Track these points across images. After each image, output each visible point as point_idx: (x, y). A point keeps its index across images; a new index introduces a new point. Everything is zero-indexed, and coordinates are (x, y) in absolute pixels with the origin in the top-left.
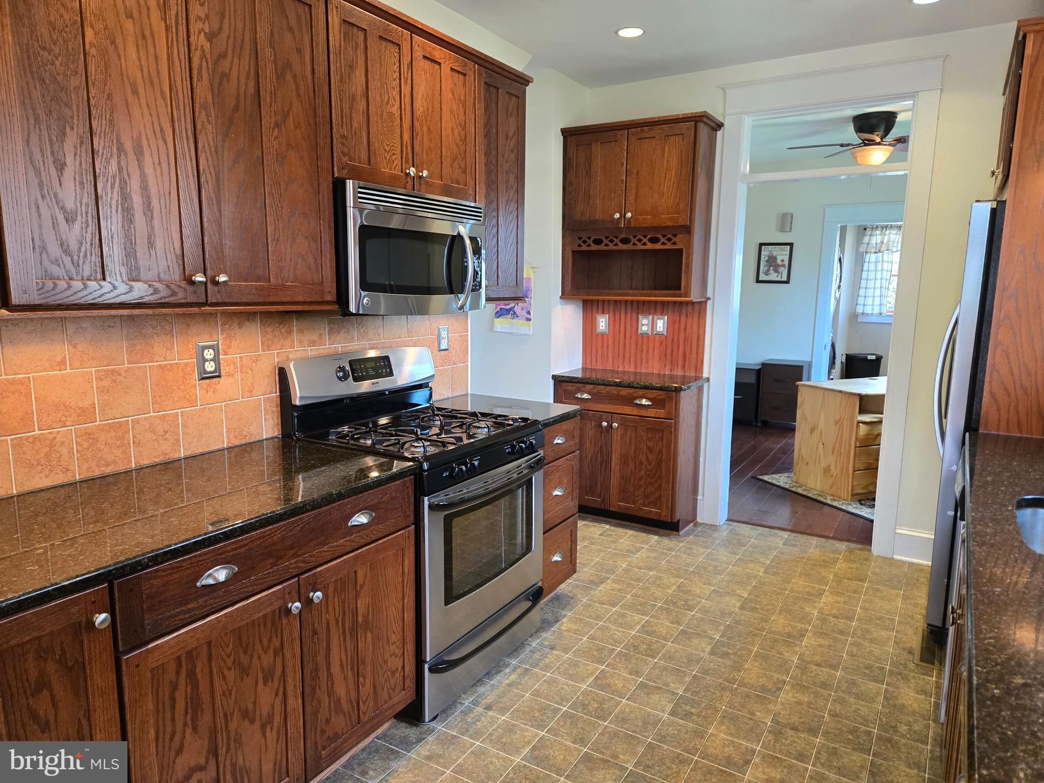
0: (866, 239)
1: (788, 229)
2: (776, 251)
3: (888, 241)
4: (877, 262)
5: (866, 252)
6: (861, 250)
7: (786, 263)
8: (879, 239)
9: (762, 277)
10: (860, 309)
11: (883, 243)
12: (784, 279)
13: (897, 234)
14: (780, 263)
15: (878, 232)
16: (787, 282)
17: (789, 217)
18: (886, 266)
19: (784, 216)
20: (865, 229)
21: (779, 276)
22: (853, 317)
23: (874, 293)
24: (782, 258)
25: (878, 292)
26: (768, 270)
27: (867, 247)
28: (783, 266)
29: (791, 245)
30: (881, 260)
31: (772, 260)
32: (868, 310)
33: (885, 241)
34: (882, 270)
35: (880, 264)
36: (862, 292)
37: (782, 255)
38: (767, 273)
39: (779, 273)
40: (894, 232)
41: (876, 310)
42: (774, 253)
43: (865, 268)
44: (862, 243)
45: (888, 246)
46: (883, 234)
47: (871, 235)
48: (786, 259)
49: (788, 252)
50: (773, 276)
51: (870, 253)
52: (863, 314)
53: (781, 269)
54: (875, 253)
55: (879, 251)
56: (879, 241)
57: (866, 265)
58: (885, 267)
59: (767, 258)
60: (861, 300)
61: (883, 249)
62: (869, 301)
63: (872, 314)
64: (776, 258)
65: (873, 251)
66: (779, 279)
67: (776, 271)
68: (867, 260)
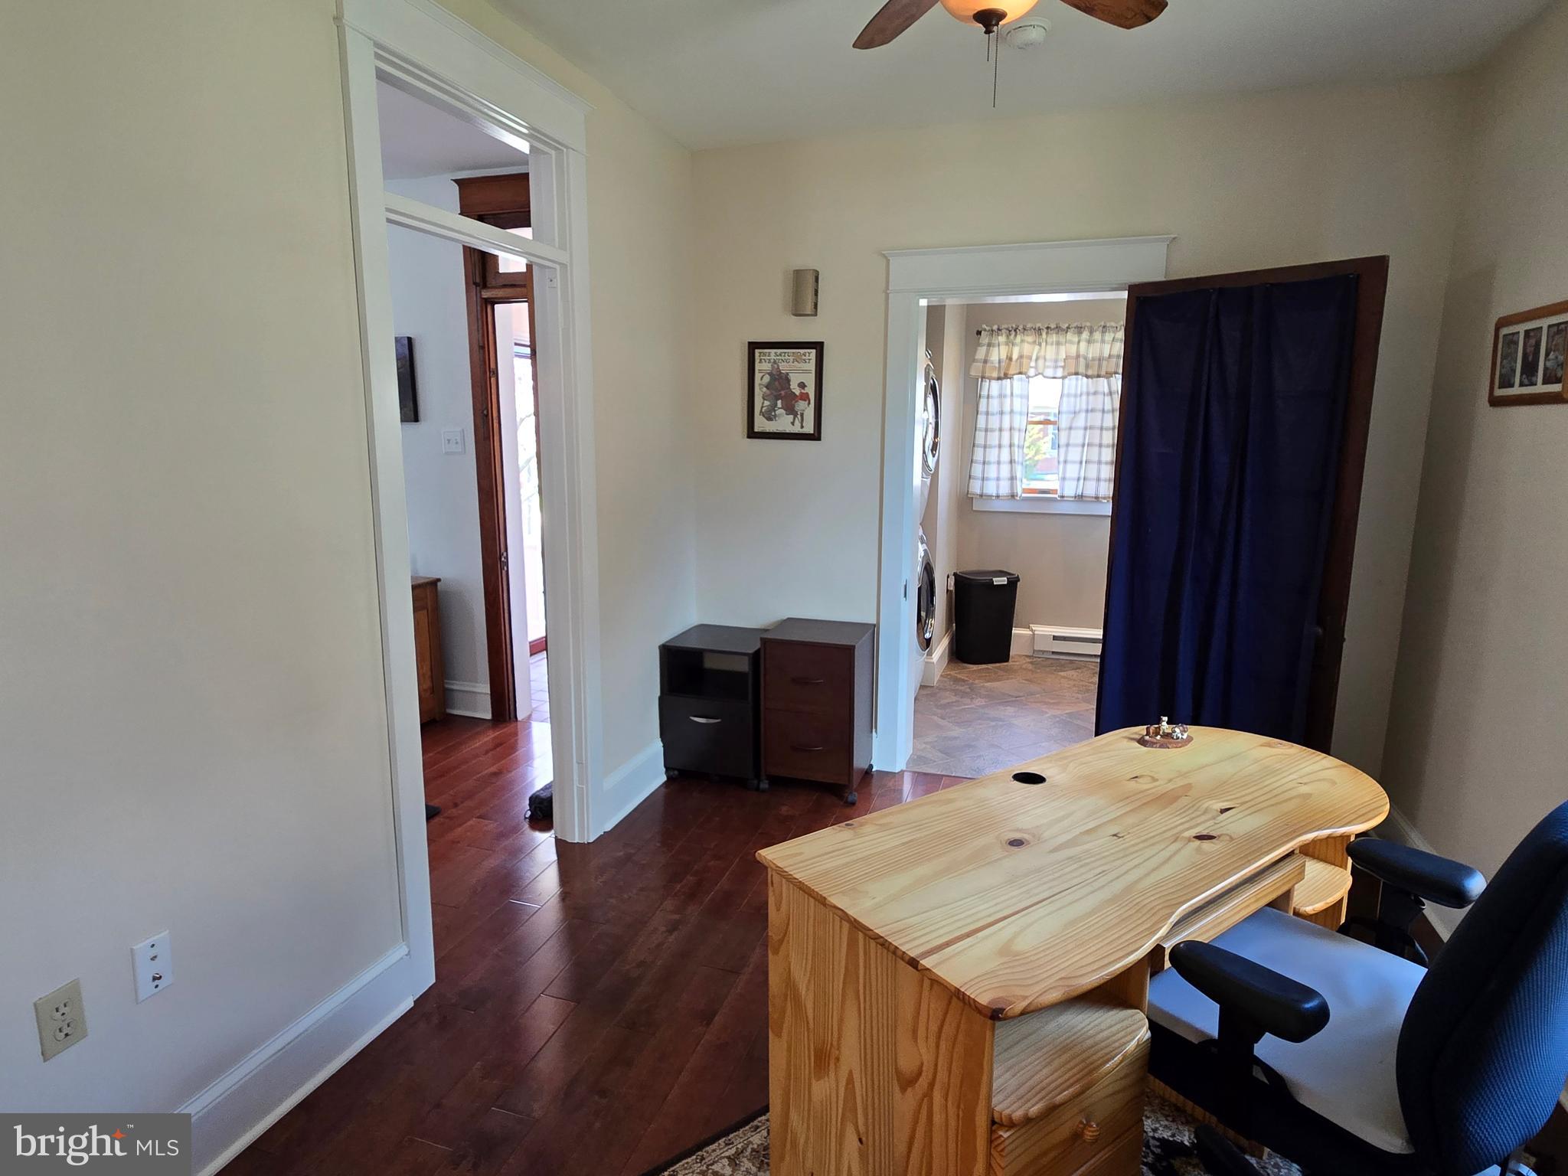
0: (981, 353)
1: (809, 309)
2: (787, 361)
3: (1021, 357)
4: (1001, 396)
5: (983, 378)
6: (973, 373)
7: (811, 390)
8: (1004, 351)
9: (761, 424)
10: (976, 487)
11: (1010, 359)
12: (809, 428)
13: (1034, 342)
14: (797, 391)
15: (1002, 339)
16: (816, 436)
17: (811, 279)
18: (1017, 403)
19: (798, 275)
20: (979, 333)
21: (797, 423)
22: (966, 503)
23: (999, 456)
24: (801, 378)
25: (1005, 455)
26: (773, 407)
27: (984, 367)
28: (805, 397)
29: (819, 347)
30: (1008, 392)
31: (779, 382)
32: (991, 489)
33: (1015, 356)
34: (1012, 412)
35: (1008, 401)
36: (979, 454)
37: (800, 371)
38: (769, 416)
39: (795, 416)
40: (1030, 339)
41: (1004, 490)
42: (784, 367)
43: (982, 407)
44: (974, 360)
45: (1021, 365)
46: (1010, 343)
47: (989, 345)
48: (810, 381)
49: (812, 366)
50: (784, 423)
51: (990, 379)
52: (981, 496)
53: (801, 405)
54: (999, 379)
55: (1006, 376)
56: (1003, 356)
57: (983, 402)
58: (1017, 407)
59: (767, 379)
60: (977, 470)
61: (1011, 372)
62: (992, 471)
63: (998, 496)
64: (788, 381)
65: (995, 375)
66: (797, 429)
67: (790, 410)
68: (984, 393)
